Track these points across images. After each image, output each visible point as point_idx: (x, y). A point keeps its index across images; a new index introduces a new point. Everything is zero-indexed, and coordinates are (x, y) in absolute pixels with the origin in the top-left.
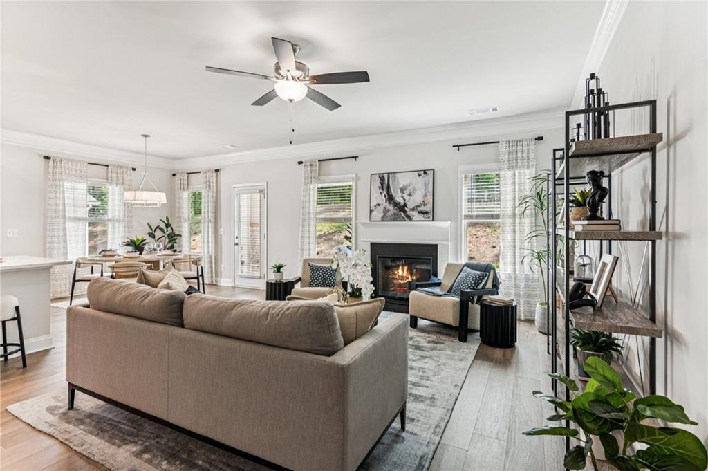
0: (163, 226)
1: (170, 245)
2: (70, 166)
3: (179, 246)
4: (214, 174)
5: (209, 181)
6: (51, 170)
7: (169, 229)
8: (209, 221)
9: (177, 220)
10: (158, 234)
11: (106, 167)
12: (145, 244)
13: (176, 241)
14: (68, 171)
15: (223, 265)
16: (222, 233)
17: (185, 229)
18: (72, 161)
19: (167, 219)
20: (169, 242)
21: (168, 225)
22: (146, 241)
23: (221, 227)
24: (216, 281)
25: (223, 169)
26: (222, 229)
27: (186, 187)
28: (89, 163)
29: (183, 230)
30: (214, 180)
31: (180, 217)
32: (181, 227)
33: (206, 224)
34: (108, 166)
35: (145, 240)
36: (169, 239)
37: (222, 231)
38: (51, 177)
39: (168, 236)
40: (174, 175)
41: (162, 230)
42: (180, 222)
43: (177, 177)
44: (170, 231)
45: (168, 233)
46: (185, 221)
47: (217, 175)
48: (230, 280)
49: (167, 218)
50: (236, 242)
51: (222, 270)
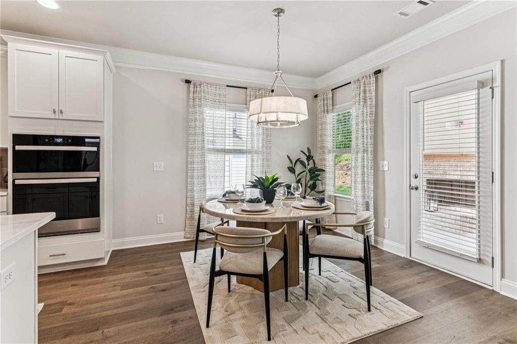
0: (304, 159)
1: (312, 182)
2: (210, 90)
3: (322, 184)
4: (373, 79)
5: (365, 92)
6: (191, 95)
7: (311, 161)
8: (366, 151)
9: (320, 151)
10: (299, 168)
11: (245, 90)
12: (277, 185)
13: (319, 178)
14: (207, 96)
15: (386, 219)
16: (386, 168)
17: (328, 162)
18: (211, 85)
19: (309, 150)
20: (311, 178)
21: (309, 158)
22: (279, 181)
23: (383, 160)
24: (376, 241)
25: (388, 68)
26: (386, 163)
27: (330, 108)
28: (227, 86)
29: (327, 163)
30: (373, 88)
31: (323, 147)
32: (324, 159)
33: (360, 155)
34: (246, 88)
35: (276, 179)
36: (310, 175)
37: (385, 165)
38: (191, 103)
39: (310, 171)
40: (316, 96)
41: (302, 163)
42: (324, 153)
43: (319, 98)
44: (311, 165)
45: (309, 167)
46: (329, 152)
47: (377, 79)
48: (404, 247)
49: (308, 148)
50: (413, 185)
51: (386, 226)
